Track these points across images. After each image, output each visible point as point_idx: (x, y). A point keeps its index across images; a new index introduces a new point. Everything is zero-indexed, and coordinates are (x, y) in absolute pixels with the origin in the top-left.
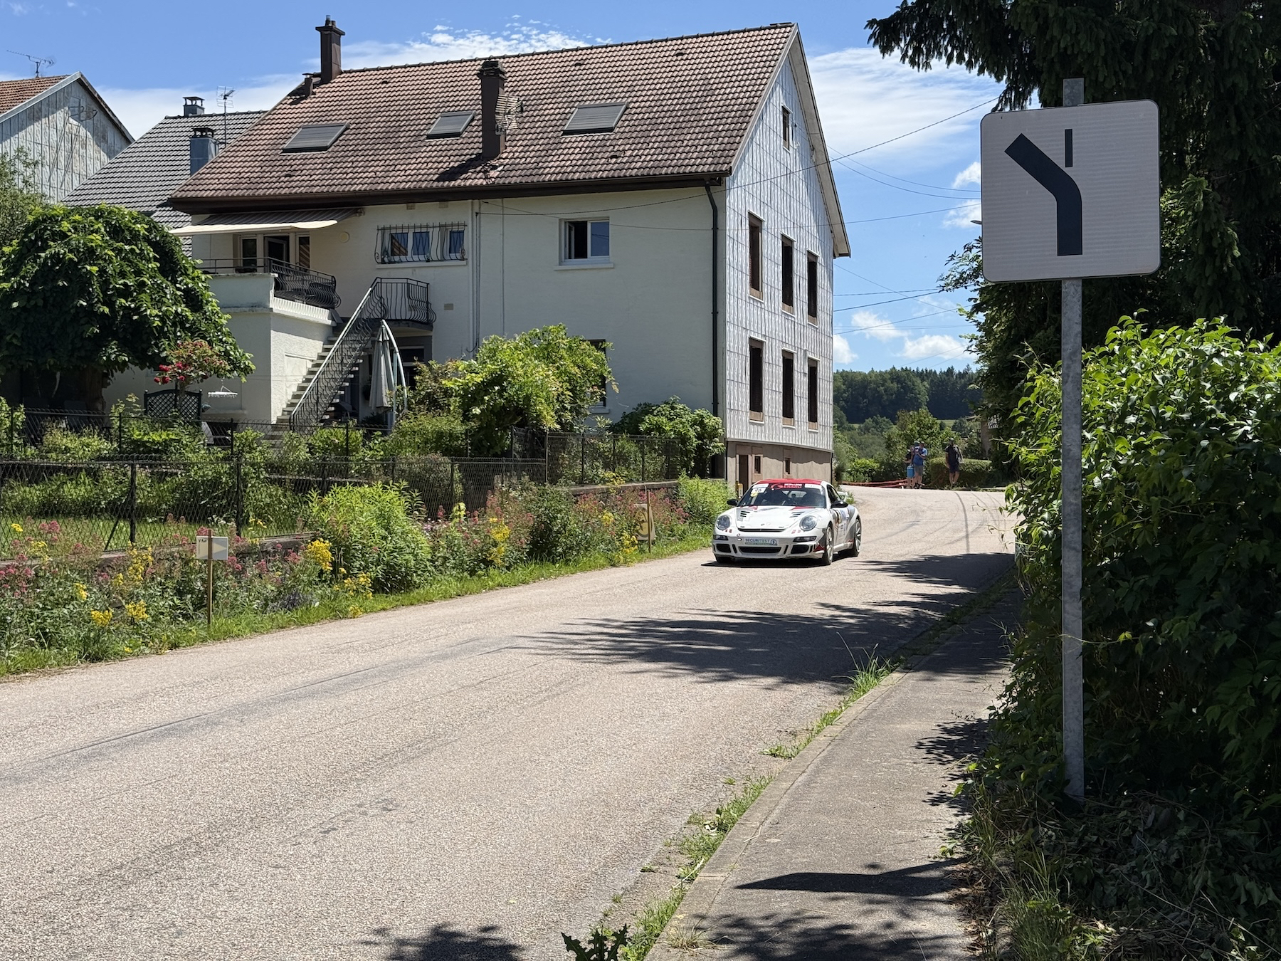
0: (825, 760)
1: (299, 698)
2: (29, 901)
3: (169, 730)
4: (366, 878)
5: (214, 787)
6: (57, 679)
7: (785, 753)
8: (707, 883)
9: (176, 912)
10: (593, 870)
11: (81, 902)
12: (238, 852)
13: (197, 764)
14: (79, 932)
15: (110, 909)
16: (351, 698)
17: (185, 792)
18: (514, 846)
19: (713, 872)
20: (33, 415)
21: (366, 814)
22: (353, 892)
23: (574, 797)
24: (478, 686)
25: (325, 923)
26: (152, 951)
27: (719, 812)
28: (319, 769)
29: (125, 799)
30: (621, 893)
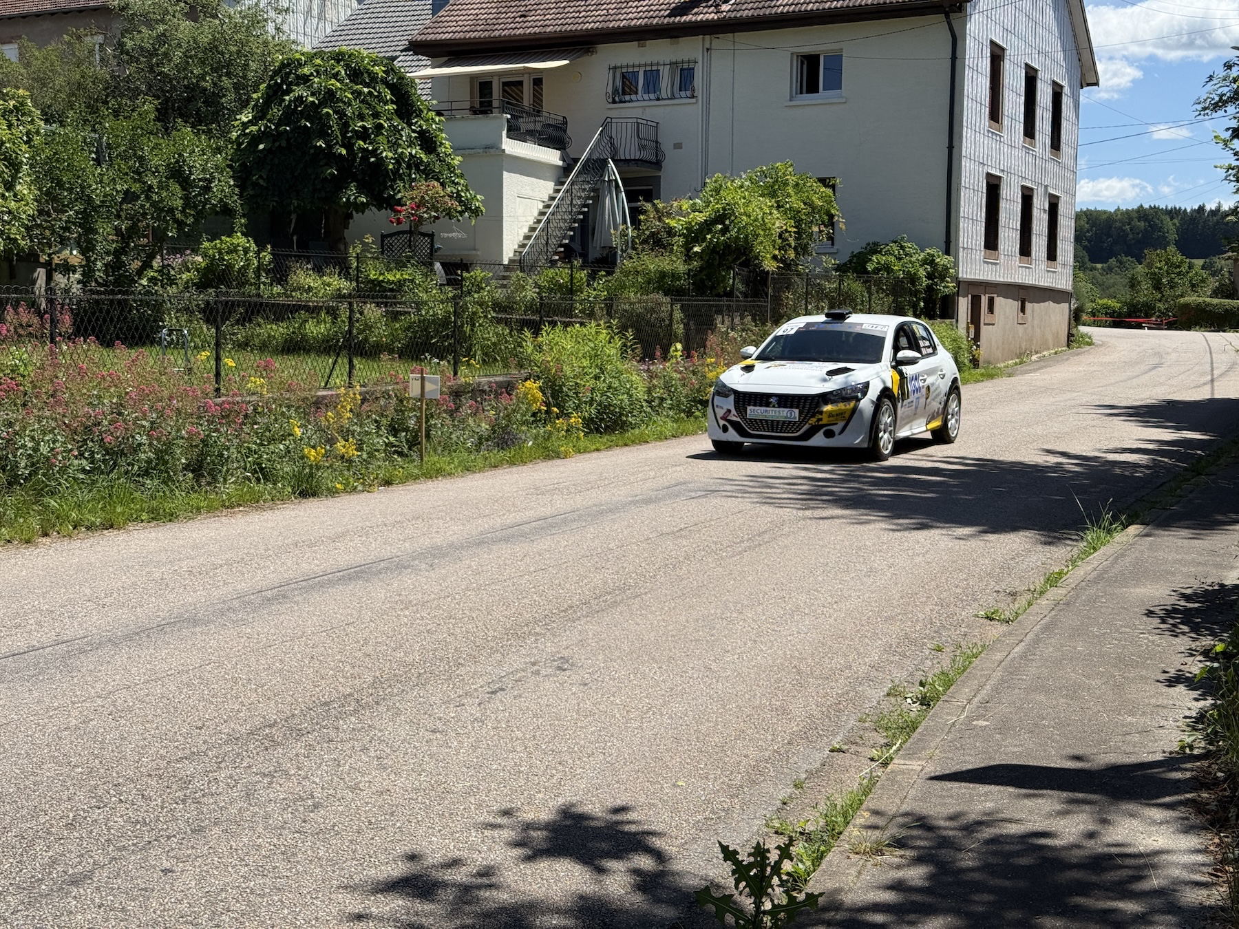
0: (1047, 628)
1: (495, 541)
2: (169, 763)
3: (359, 573)
4: (526, 748)
5: (388, 637)
6: (268, 515)
7: (1002, 617)
8: (902, 772)
9: (317, 780)
10: (776, 748)
11: (223, 765)
12: (398, 713)
13: (377, 611)
14: (212, 801)
15: (249, 776)
16: (545, 543)
17: (359, 642)
18: (691, 717)
19: (910, 759)
20: (278, 255)
21: (539, 674)
22: (510, 764)
23: (763, 662)
24: (677, 534)
25: (473, 802)
26: (282, 827)
27: (922, 684)
28: (499, 621)
29: (296, 646)
30: (804, 776)
